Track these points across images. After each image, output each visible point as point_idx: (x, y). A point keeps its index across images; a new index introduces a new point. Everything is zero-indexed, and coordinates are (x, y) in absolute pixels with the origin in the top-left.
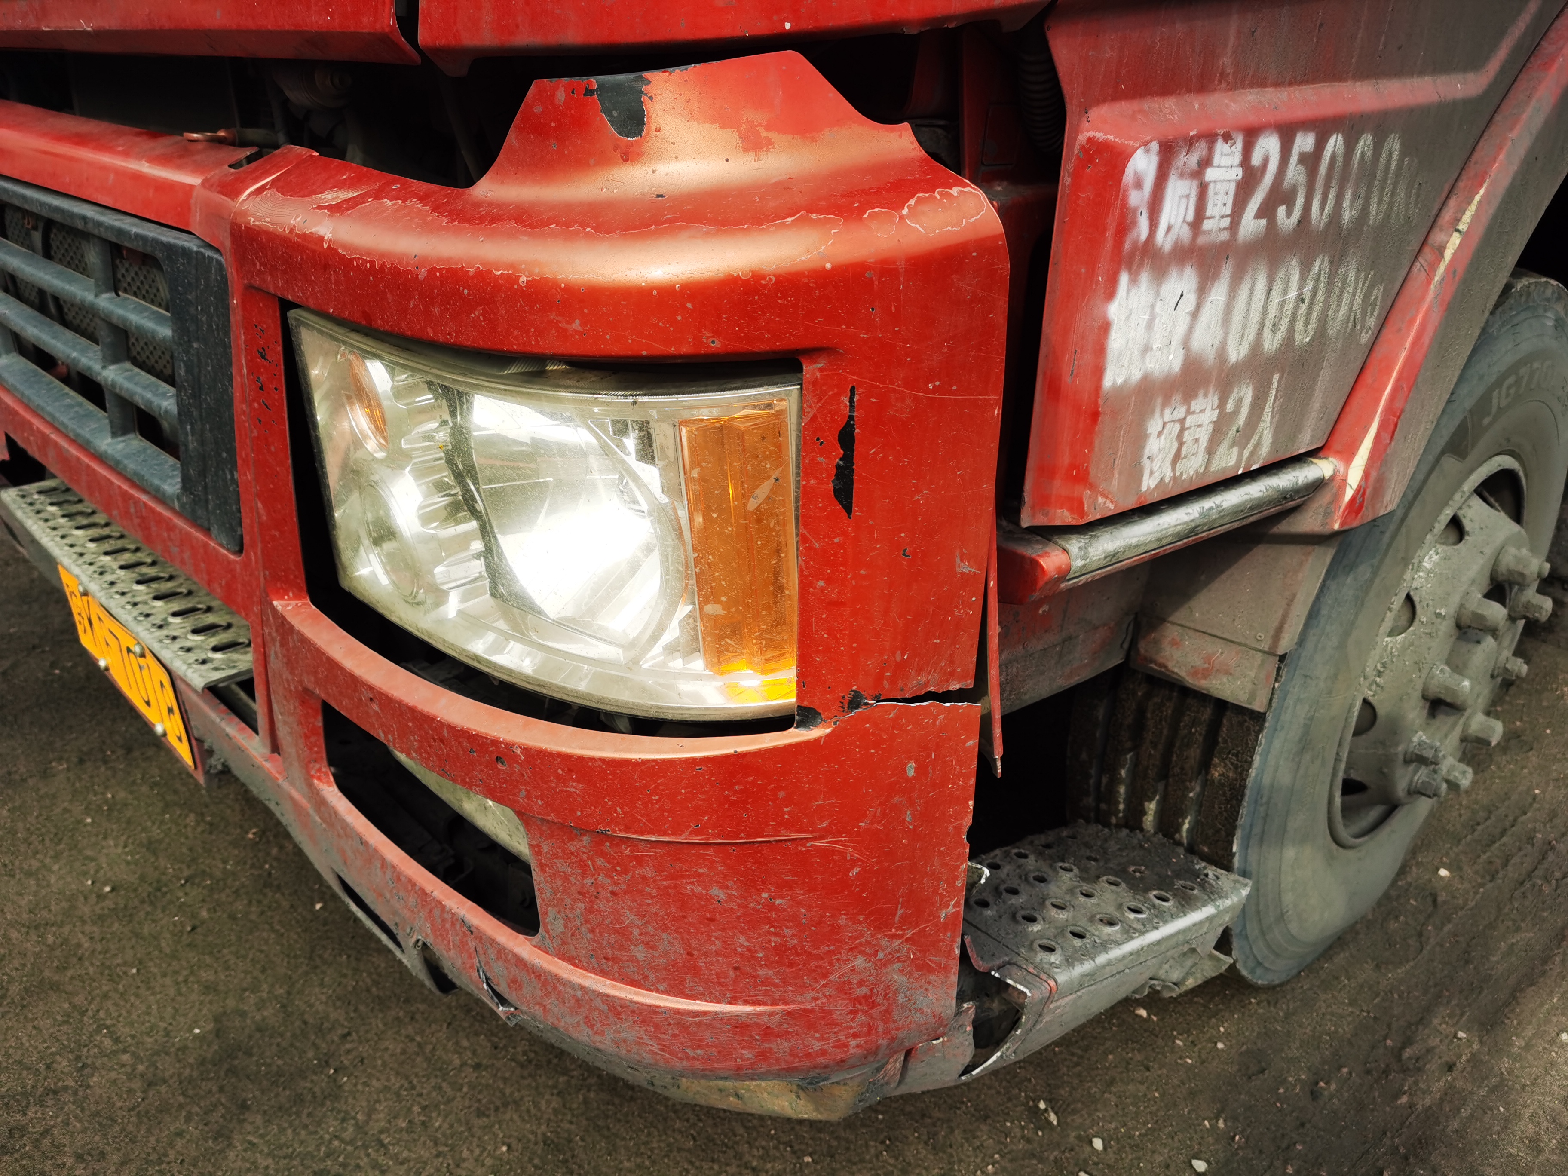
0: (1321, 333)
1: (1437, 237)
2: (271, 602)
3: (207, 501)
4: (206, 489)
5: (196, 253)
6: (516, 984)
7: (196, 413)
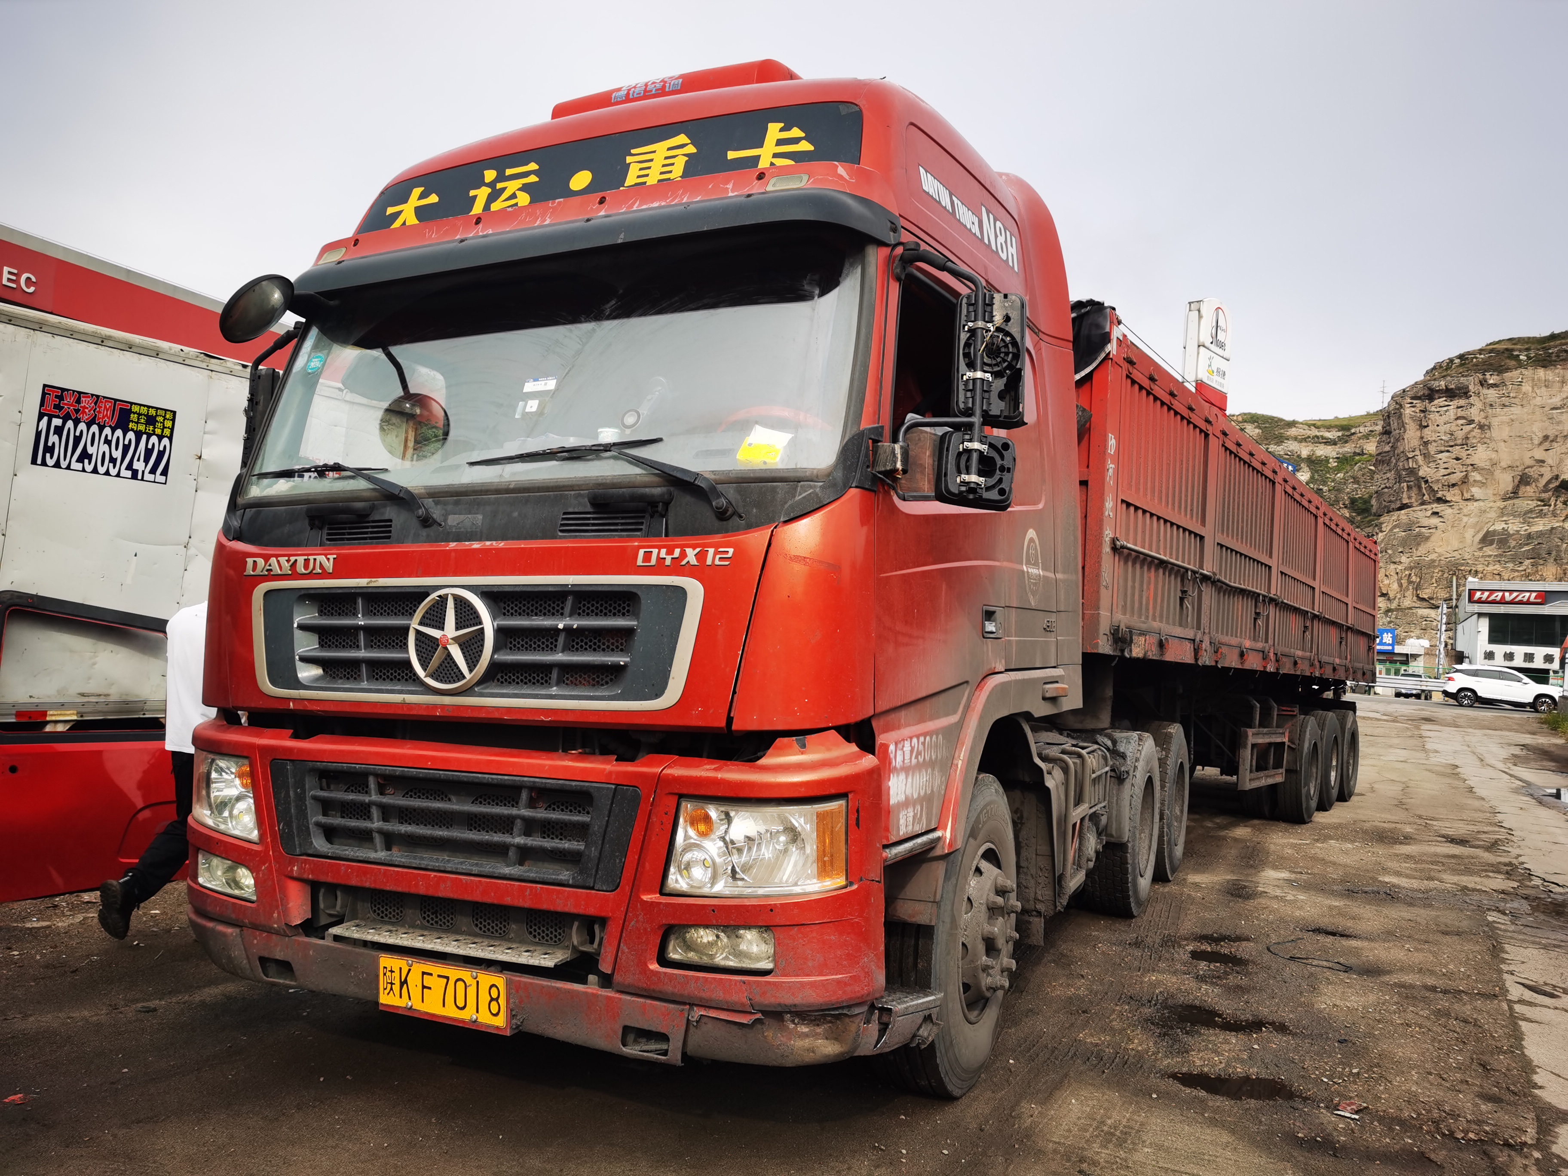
0: (932, 791)
1: (955, 762)
2: (642, 900)
3: (595, 876)
4: (597, 871)
5: (615, 789)
6: (764, 994)
7: (600, 842)
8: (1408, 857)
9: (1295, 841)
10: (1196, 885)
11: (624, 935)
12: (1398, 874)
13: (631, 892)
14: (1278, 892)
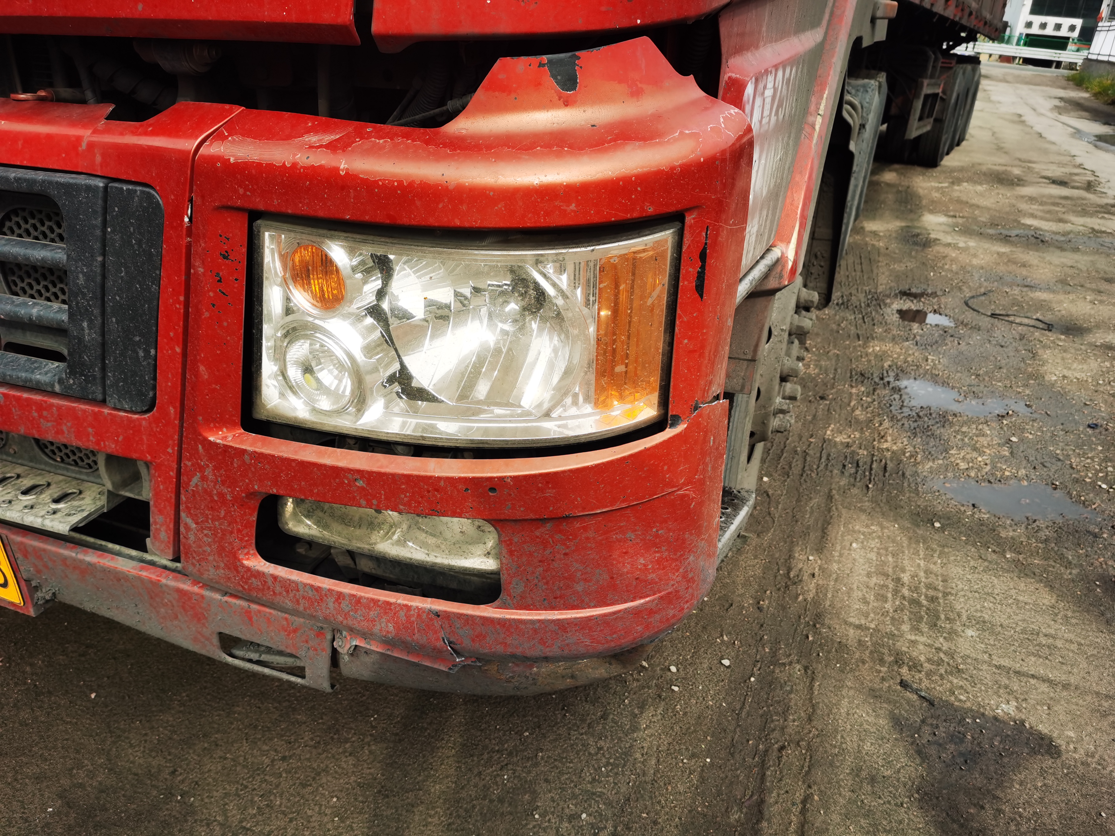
1: (810, 119)
2: (206, 439)
3: (104, 378)
4: (104, 369)
5: (106, 188)
6: (480, 637)
7: (97, 311)
8: (1032, 199)
9: (937, 185)
10: (875, 234)
11: (183, 498)
12: (1033, 216)
13: (181, 419)
14: (949, 239)
